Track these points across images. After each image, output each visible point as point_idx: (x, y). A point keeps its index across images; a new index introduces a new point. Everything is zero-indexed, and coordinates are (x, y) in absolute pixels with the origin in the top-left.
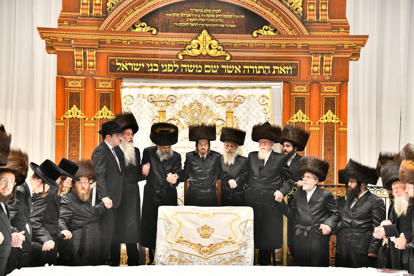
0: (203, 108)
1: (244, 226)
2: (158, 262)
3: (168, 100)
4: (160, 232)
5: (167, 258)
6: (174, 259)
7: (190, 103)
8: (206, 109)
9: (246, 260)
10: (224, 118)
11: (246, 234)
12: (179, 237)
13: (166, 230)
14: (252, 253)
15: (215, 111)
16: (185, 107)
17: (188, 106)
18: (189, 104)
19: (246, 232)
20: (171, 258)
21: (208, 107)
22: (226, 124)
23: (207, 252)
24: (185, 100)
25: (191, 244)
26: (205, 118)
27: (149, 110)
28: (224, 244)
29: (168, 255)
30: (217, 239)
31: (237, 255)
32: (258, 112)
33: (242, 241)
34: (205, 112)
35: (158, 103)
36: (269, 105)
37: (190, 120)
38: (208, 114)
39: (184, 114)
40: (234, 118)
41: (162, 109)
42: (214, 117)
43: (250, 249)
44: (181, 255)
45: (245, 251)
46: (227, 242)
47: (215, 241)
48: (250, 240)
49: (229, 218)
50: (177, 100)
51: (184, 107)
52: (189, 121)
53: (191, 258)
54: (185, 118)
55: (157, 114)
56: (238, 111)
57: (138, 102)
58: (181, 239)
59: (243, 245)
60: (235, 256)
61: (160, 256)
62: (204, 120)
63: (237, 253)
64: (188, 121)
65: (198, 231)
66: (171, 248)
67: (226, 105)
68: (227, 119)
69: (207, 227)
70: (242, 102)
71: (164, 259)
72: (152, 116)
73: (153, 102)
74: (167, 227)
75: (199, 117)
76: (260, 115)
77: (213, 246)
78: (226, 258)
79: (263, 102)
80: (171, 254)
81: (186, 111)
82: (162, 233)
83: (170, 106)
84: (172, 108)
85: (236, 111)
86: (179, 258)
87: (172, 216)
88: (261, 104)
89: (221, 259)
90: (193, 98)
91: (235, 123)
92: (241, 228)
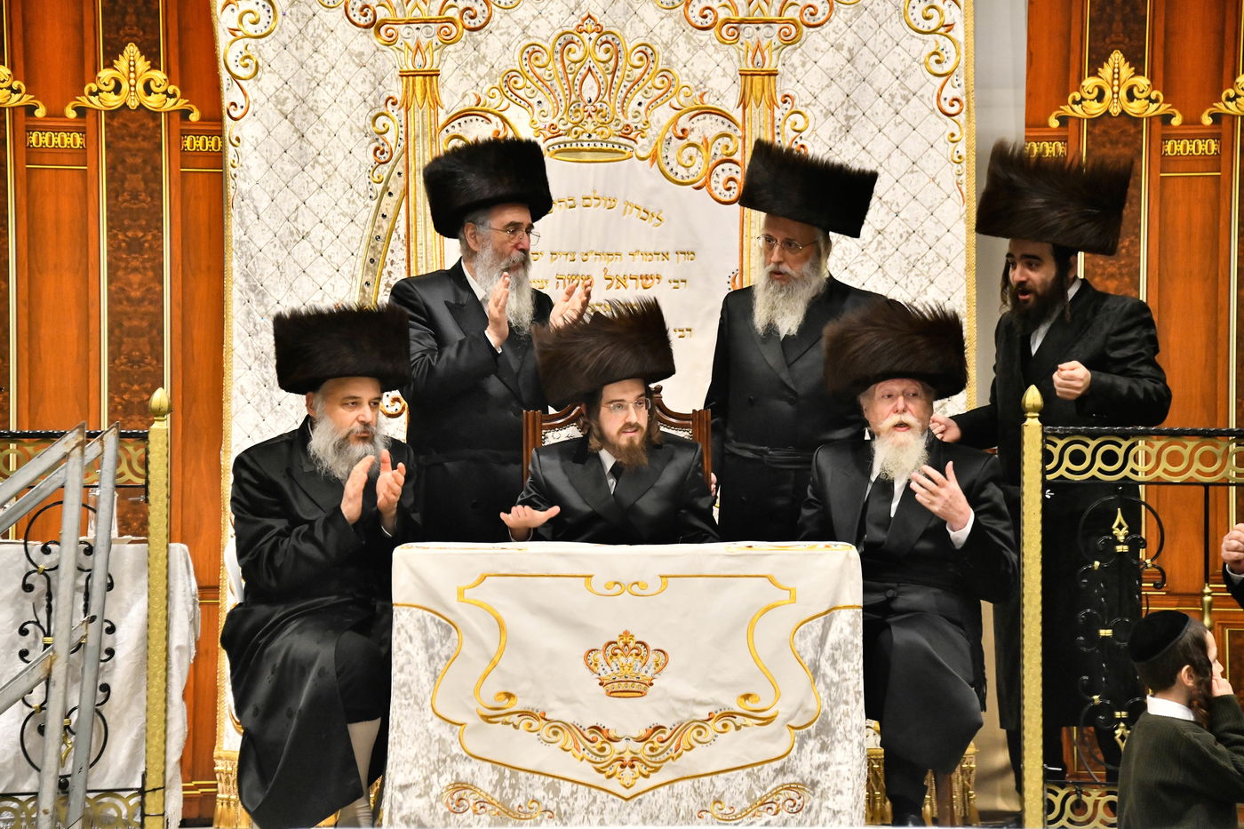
0: (628, 56)
1: (814, 634)
2: (396, 818)
3: (451, 13)
4: (401, 670)
5: (439, 798)
6: (472, 802)
7: (560, 31)
8: (641, 59)
9: (830, 803)
10: (730, 104)
11: (824, 676)
12: (500, 694)
13: (431, 658)
14: (855, 770)
15: (685, 70)
16: (532, 51)
17: (548, 46)
18: (554, 37)
19: (825, 666)
20: (456, 796)
21: (649, 51)
22: (740, 133)
23: (633, 767)
24: (536, 13)
25: (558, 727)
26: (633, 105)
27: (353, 68)
28: (719, 725)
29: (442, 780)
30: (685, 702)
31: (780, 780)
32: (900, 68)
33: (806, 711)
34: (638, 72)
35: (402, 29)
36: (959, 33)
37: (559, 116)
38: (649, 84)
39: (529, 84)
40: (780, 103)
41: (419, 58)
42: (682, 99)
43: (849, 748)
44: (507, 783)
45: (823, 758)
46: (732, 715)
47: (674, 710)
48: (846, 703)
49: (743, 594)
50: (497, 13)
51: (530, 49)
52: (555, 121)
53: (557, 792)
54: (537, 109)
55: (396, 89)
56: (800, 70)
57: (301, 25)
58: (505, 703)
59: (812, 728)
60: (774, 785)
61: (404, 788)
62: (630, 115)
63: (781, 771)
64: (549, 120)
65: (589, 666)
66: (456, 749)
67: (742, 39)
68: (744, 108)
69: (632, 644)
70: (823, 18)
71: (423, 802)
72: (370, 99)
73: (375, 25)
74: (438, 646)
75: (606, 98)
76: (912, 83)
77: (664, 737)
78: (727, 795)
79: (927, 18)
80: (458, 775)
81: (539, 71)
82: (410, 674)
83: (459, 45)
84: (471, 55)
85: (792, 65)
86: (497, 796)
87: (461, 593)
88: (920, 28)
89: (705, 798)
90: (572, 5)
91: (788, 127)
92: (800, 644)
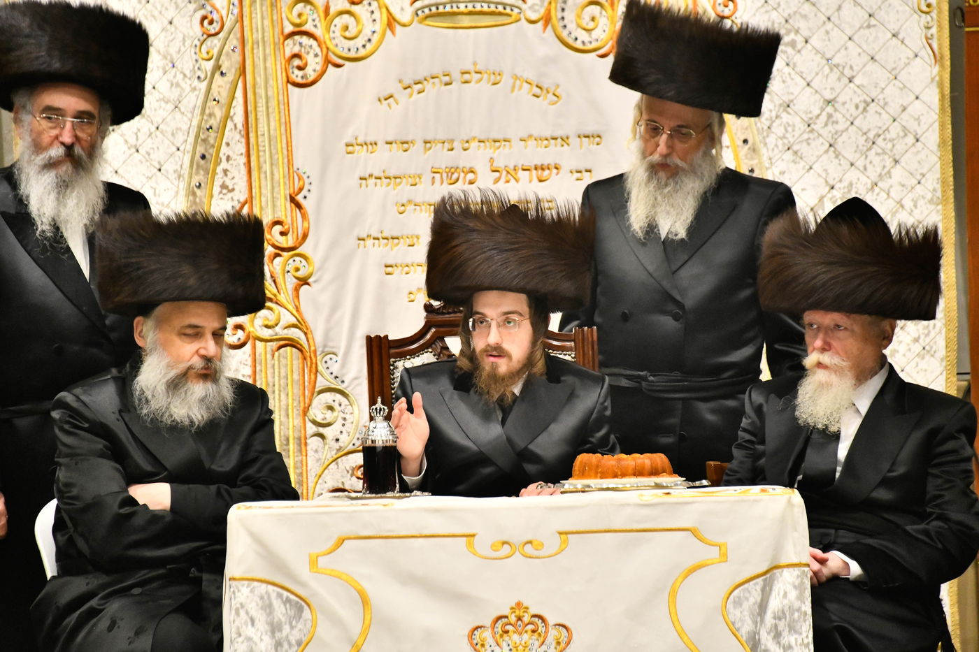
1: (752, 600)
13: (278, 645)
19: (767, 640)
49: (661, 553)
65: (473, 647)
69: (527, 619)
74: (286, 629)
87: (313, 562)
92: (735, 614)
